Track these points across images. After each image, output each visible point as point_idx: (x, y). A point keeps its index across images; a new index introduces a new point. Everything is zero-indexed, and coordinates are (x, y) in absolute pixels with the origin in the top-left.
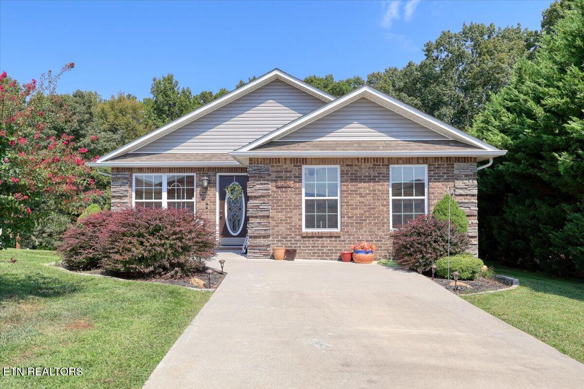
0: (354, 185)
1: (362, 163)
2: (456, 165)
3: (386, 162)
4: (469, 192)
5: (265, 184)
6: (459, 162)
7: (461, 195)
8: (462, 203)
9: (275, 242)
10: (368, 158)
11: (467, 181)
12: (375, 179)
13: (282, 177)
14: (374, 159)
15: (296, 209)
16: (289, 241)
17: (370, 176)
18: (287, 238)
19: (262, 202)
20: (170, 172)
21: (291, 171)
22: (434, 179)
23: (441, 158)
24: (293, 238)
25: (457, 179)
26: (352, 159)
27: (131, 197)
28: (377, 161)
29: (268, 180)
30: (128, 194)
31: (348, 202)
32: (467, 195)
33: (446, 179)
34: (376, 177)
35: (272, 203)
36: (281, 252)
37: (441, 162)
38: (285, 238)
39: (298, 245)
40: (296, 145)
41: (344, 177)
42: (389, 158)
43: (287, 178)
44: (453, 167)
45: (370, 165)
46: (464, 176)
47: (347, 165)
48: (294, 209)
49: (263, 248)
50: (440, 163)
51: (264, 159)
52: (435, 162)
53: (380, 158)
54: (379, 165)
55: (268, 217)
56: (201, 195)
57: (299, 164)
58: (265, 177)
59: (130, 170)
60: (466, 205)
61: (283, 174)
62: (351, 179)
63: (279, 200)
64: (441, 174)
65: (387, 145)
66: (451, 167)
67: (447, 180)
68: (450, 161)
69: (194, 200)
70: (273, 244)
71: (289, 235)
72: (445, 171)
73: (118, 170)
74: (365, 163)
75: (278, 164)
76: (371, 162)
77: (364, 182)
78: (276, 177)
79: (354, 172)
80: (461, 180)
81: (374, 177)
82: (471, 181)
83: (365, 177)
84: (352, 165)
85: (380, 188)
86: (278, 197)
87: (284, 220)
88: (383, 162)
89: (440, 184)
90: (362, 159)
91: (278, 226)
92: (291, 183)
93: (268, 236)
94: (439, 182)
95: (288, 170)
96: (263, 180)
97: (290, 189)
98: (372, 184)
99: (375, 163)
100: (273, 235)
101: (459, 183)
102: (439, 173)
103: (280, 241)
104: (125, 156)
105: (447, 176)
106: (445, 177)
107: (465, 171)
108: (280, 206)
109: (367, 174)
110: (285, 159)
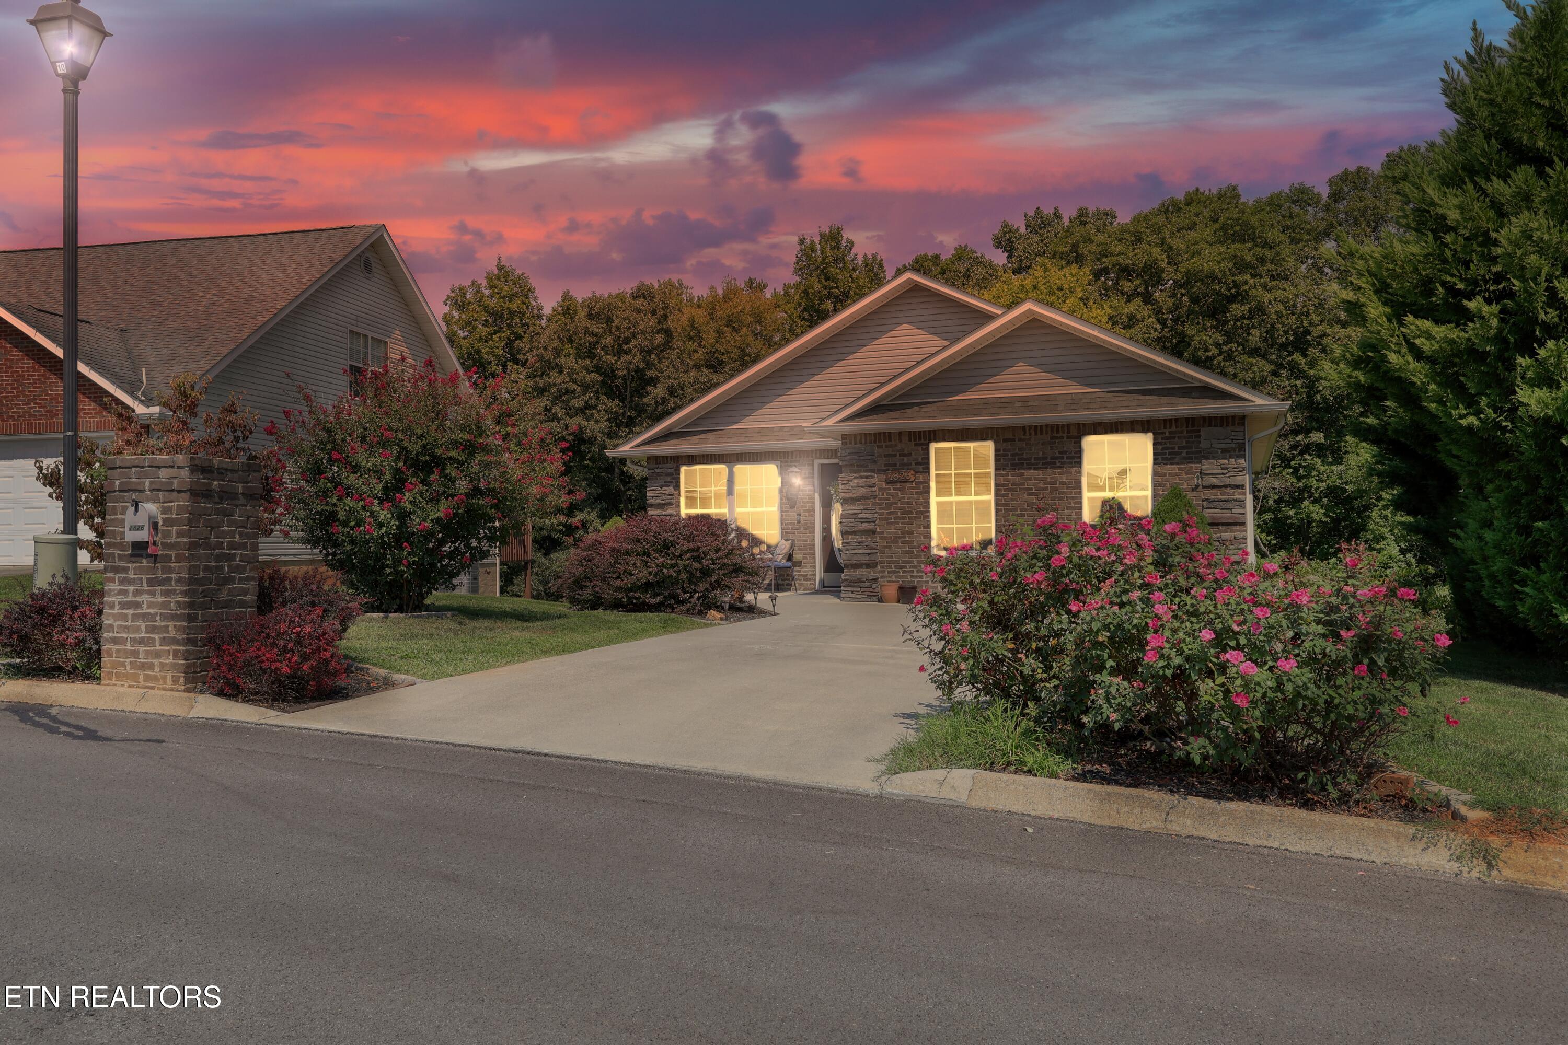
0: (1017, 475)
1: (1030, 434)
2: (1204, 432)
3: (1074, 432)
4: (1228, 481)
5: (867, 477)
6: (1210, 426)
7: (1213, 487)
8: (1214, 501)
9: (886, 574)
10: (1041, 426)
11: (1226, 461)
12: (1055, 463)
13: (895, 465)
14: (1052, 426)
15: (920, 518)
16: (909, 572)
17: (1046, 458)
18: (905, 567)
19: (862, 507)
20: (738, 461)
21: (910, 454)
22: (1163, 459)
23: (1176, 420)
24: (915, 567)
25: (1207, 458)
26: (1013, 429)
27: (678, 506)
28: (1058, 432)
29: (873, 471)
30: (674, 501)
31: (1007, 505)
32: (1226, 486)
33: (1185, 458)
34: (1057, 458)
35: (880, 509)
36: (891, 591)
37: (1177, 427)
38: (901, 567)
39: (924, 579)
40: (917, 409)
41: (999, 460)
42: (1079, 425)
43: (905, 466)
44: (1199, 436)
45: (1046, 437)
46: (1219, 451)
47: (1005, 441)
48: (916, 518)
49: (867, 584)
50: (1174, 428)
51: (865, 434)
52: (1165, 428)
53: (1063, 425)
54: (1062, 438)
55: (874, 532)
56: (788, 499)
57: (922, 441)
58: (867, 466)
59: (676, 459)
60: (1224, 505)
61: (897, 460)
62: (1012, 465)
63: (892, 504)
64: (1176, 450)
65: (1074, 402)
66: (1196, 437)
67: (1188, 460)
68: (1193, 426)
69: (777, 508)
70: (882, 577)
71: (908, 562)
72: (1184, 444)
73: (656, 460)
74: (1036, 434)
75: (888, 443)
76: (1047, 433)
77: (1035, 469)
78: (885, 465)
79: (1017, 451)
80: (1214, 458)
81: (1052, 458)
82: (1232, 460)
83: (1037, 459)
84: (1013, 440)
85: (1064, 477)
86: (889, 499)
87: (900, 538)
88: (1069, 432)
89: (1175, 468)
90: (1030, 427)
91: (890, 547)
92: (910, 475)
93: (874, 565)
94: (1172, 464)
95: (906, 452)
96: (866, 471)
97: (907, 485)
98: (1049, 471)
99: (1055, 434)
100: (883, 562)
101: (1210, 466)
102: (1173, 448)
103: (894, 572)
104: (667, 436)
105: (1187, 453)
106: (1184, 454)
107: (1222, 441)
108: (892, 513)
109: (1041, 455)
110: (900, 433)
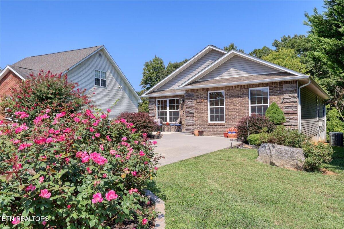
0: (231, 100)
1: (234, 88)
2: (284, 86)
3: (246, 87)
4: (292, 100)
5: (192, 101)
6: (286, 84)
7: (287, 102)
8: (287, 106)
9: (197, 128)
10: (237, 86)
11: (291, 94)
12: (241, 96)
13: (199, 98)
14: (240, 86)
15: (205, 112)
16: (203, 127)
17: (238, 95)
18: (201, 126)
19: (190, 110)
20: (169, 98)
21: (203, 95)
22: (272, 94)
23: (276, 82)
24: (204, 126)
25: (285, 94)
26: (230, 87)
27: (156, 110)
28: (242, 87)
29: (193, 99)
31: (228, 108)
32: (291, 102)
33: (278, 94)
34: (241, 95)
35: (195, 110)
36: (196, 132)
37: (276, 85)
38: (200, 126)
39: (206, 129)
40: (204, 82)
41: (226, 96)
42: (248, 85)
43: (201, 98)
44: (283, 87)
45: (239, 89)
46: (289, 91)
47: (227, 90)
48: (204, 112)
49: (192, 130)
50: (275, 85)
51: (191, 90)
52: (273, 85)
53: (243, 85)
54: (243, 89)
55: (193, 116)
56: (181, 108)
57: (206, 91)
58: (192, 98)
59: (155, 98)
60: (290, 108)
61: (199, 96)
62: (229, 97)
63: (198, 108)
64: (276, 91)
65: (247, 78)
66: (282, 87)
67: (280, 94)
68: (281, 84)
69: (179, 110)
70: (196, 129)
71: (202, 124)
72: (278, 90)
73: (151, 98)
74: (236, 88)
75: (197, 92)
76: (239, 88)
77: (236, 98)
78: (196, 98)
79: (231, 93)
80: (287, 94)
81: (240, 95)
82: (293, 94)
83: (236, 95)
84: (230, 90)
85: (244, 100)
86: (197, 107)
87: (200, 118)
88: (245, 87)
89: (276, 97)
90: (234, 86)
91: (198, 120)
92: (202, 100)
93: (193, 125)
94: (275, 96)
95: (202, 94)
96: (191, 100)
97: (202, 103)
98: (239, 99)
99: (241, 88)
100: (195, 124)
101: (286, 96)
102: (275, 91)
103: (198, 127)
105: (279, 92)
106: (278, 93)
107: (290, 88)
108: (198, 111)
109: (237, 94)
110: (200, 89)
